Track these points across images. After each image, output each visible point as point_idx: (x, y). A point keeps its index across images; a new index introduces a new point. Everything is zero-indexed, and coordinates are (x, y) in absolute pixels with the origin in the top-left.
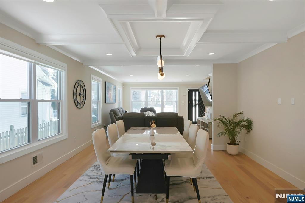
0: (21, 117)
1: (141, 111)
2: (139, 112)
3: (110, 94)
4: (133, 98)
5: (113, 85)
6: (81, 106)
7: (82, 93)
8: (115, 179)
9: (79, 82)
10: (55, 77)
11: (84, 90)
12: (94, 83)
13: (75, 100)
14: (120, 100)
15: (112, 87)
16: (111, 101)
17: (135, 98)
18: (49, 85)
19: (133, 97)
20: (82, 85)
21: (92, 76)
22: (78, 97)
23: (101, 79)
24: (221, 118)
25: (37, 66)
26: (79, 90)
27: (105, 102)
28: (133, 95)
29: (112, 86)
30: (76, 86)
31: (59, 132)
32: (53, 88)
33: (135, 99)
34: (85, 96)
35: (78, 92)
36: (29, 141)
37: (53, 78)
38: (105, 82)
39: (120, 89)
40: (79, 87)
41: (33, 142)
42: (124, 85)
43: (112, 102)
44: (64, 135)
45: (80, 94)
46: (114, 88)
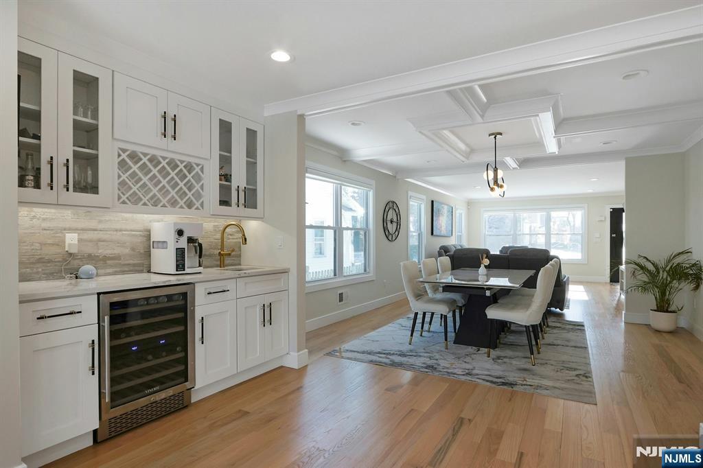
0: (315, 257)
1: (501, 251)
2: (498, 253)
3: (442, 222)
4: (487, 229)
5: (447, 205)
6: (394, 238)
7: (395, 219)
8: (431, 329)
9: (391, 204)
10: (356, 195)
11: (398, 215)
12: (413, 204)
13: (385, 229)
14: (463, 232)
15: (445, 210)
16: (444, 232)
17: (490, 228)
18: (351, 210)
19: (487, 227)
20: (395, 208)
21: (410, 193)
22: (389, 225)
23: (424, 197)
24: (643, 262)
25: (343, 187)
26: (391, 215)
27: (432, 234)
28: (487, 223)
29: (446, 207)
30: (387, 209)
31: (365, 271)
32: (355, 215)
33: (491, 230)
34: (399, 224)
35: (389, 218)
36: (335, 275)
37: (353, 197)
38: (432, 201)
39: (460, 212)
40: (391, 211)
41: (339, 277)
42: (470, 204)
43: (446, 235)
44: (371, 275)
45: (392, 222)
46: (448, 211)
